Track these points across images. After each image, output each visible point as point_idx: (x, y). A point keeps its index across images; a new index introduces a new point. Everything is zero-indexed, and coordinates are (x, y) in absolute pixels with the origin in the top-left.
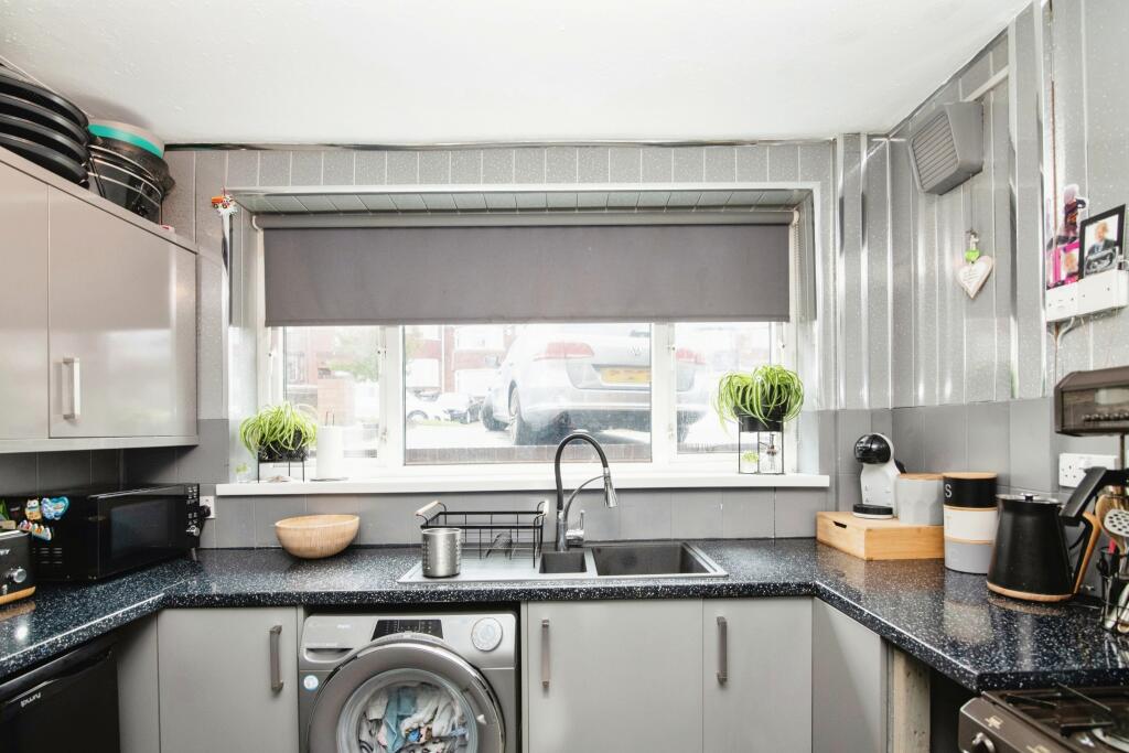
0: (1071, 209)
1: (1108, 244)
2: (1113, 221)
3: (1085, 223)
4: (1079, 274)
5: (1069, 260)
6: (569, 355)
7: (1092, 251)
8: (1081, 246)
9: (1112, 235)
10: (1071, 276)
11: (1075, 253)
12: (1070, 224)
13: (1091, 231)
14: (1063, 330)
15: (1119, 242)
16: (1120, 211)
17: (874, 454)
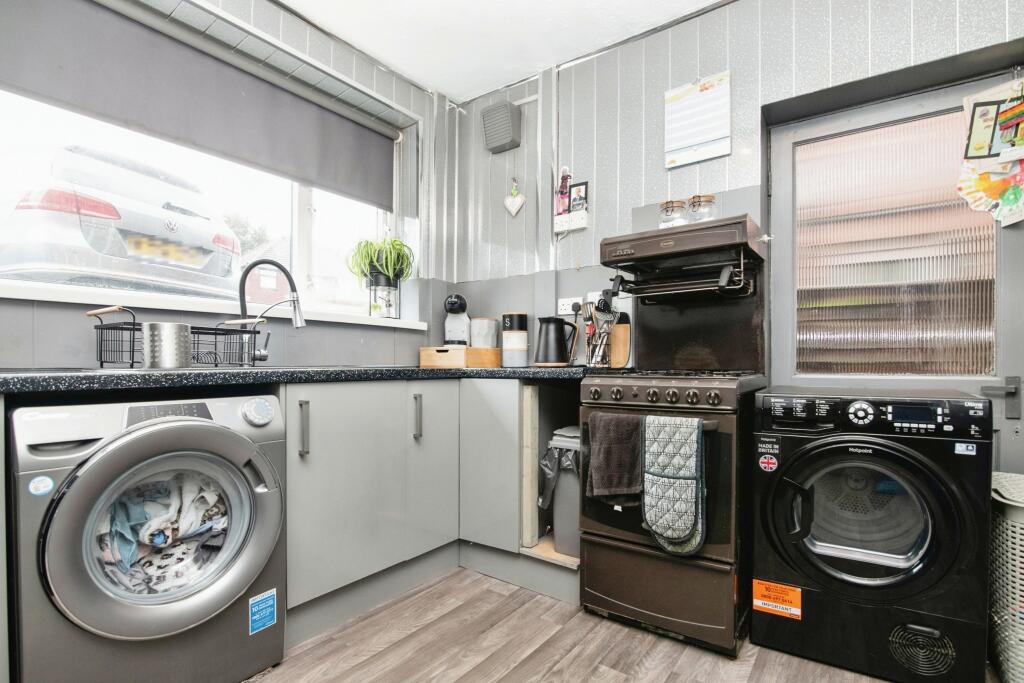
0: (565, 179)
1: (581, 198)
2: (583, 188)
3: (571, 187)
4: (569, 210)
5: (564, 203)
6: (83, 211)
7: (575, 200)
8: (570, 197)
9: (583, 194)
10: (564, 211)
11: (567, 200)
12: (563, 186)
13: (574, 190)
14: (560, 238)
15: (586, 198)
16: (586, 184)
17: (457, 307)
